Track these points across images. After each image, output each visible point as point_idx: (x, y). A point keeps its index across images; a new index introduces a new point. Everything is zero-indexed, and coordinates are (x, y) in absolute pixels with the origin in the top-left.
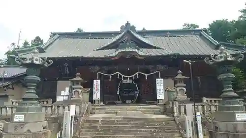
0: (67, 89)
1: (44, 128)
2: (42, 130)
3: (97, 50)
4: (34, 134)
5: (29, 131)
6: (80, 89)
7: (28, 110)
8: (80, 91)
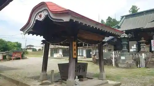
0: (135, 45)
1: (133, 62)
2: (132, 63)
3: (152, 22)
4: (130, 64)
5: (128, 63)
6: (145, 45)
7: (125, 55)
8: (145, 47)
